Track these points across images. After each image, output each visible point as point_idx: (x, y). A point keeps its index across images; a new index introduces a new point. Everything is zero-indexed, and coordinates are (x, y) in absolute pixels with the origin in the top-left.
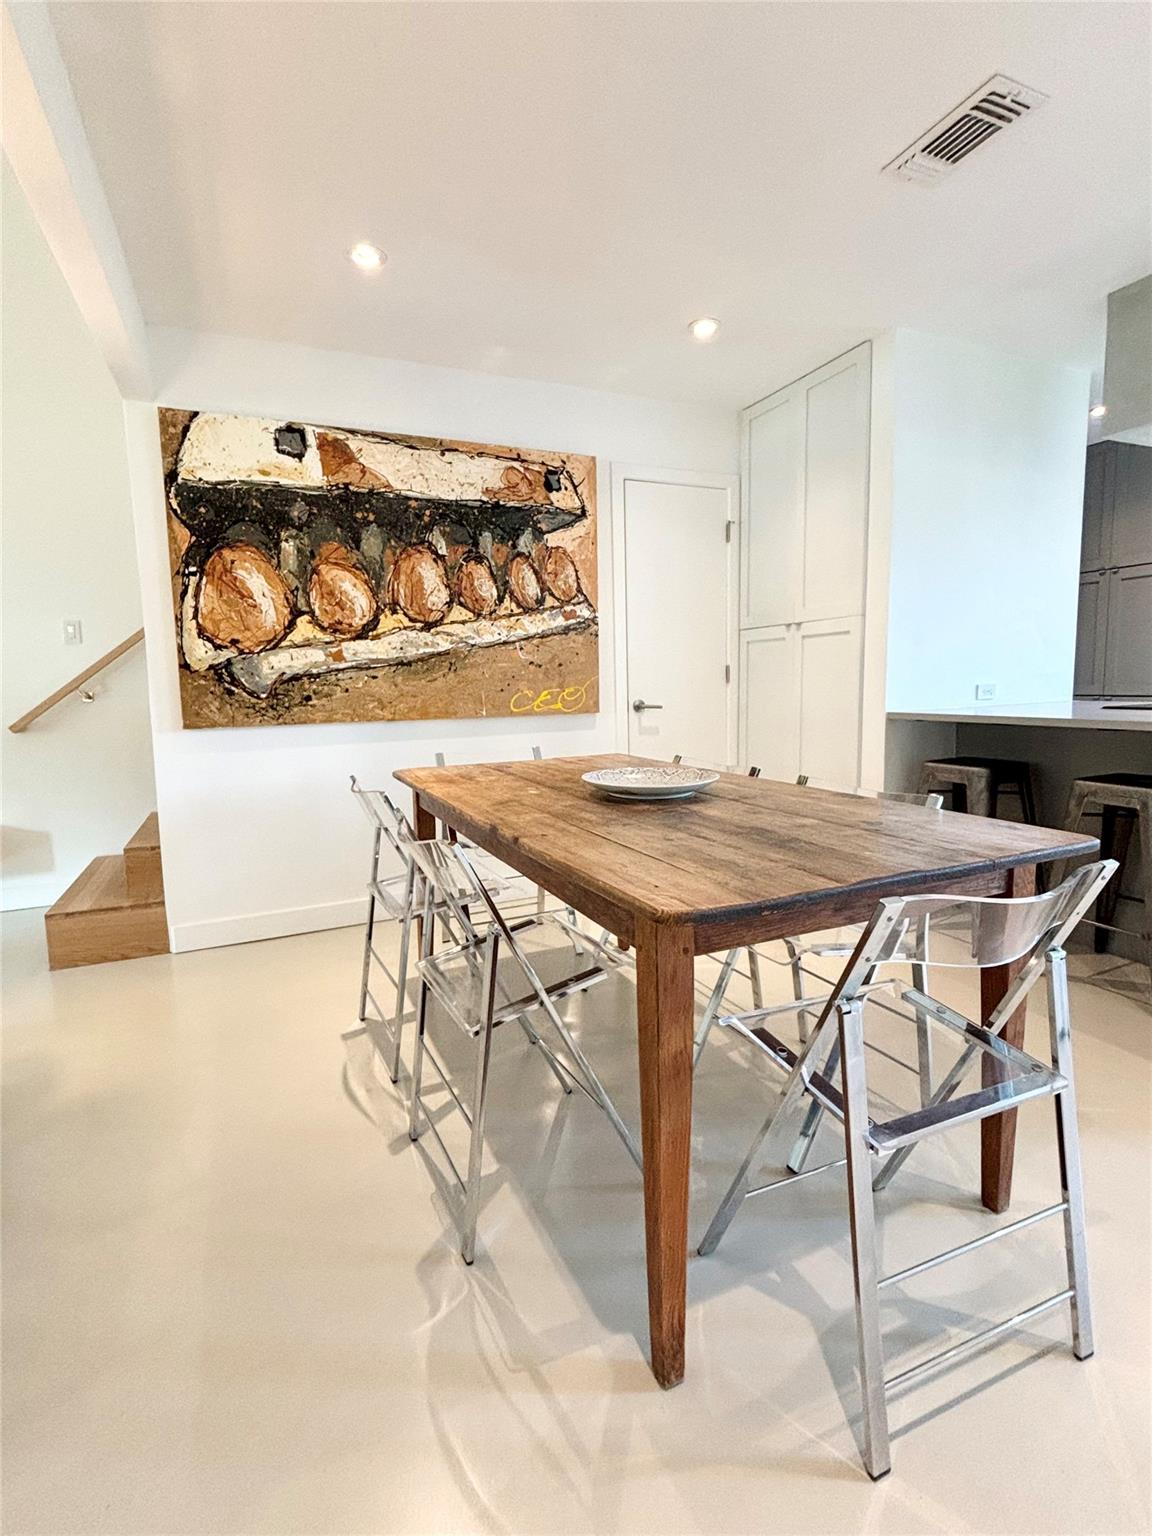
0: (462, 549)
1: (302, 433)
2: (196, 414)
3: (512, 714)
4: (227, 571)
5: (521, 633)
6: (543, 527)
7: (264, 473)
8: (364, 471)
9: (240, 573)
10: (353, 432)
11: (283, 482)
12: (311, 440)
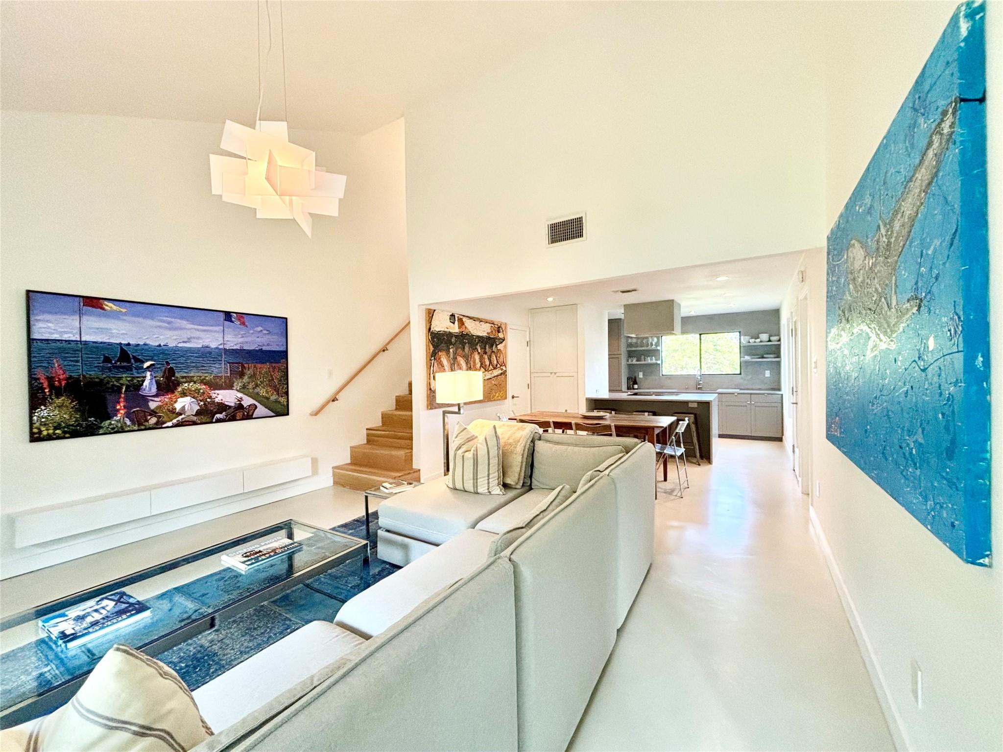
0: (483, 350)
1: (454, 316)
2: (435, 310)
3: (491, 401)
4: (440, 359)
5: (493, 375)
6: (497, 343)
7: (447, 328)
8: (466, 327)
9: (442, 359)
10: (464, 316)
11: (451, 331)
12: (456, 319)
